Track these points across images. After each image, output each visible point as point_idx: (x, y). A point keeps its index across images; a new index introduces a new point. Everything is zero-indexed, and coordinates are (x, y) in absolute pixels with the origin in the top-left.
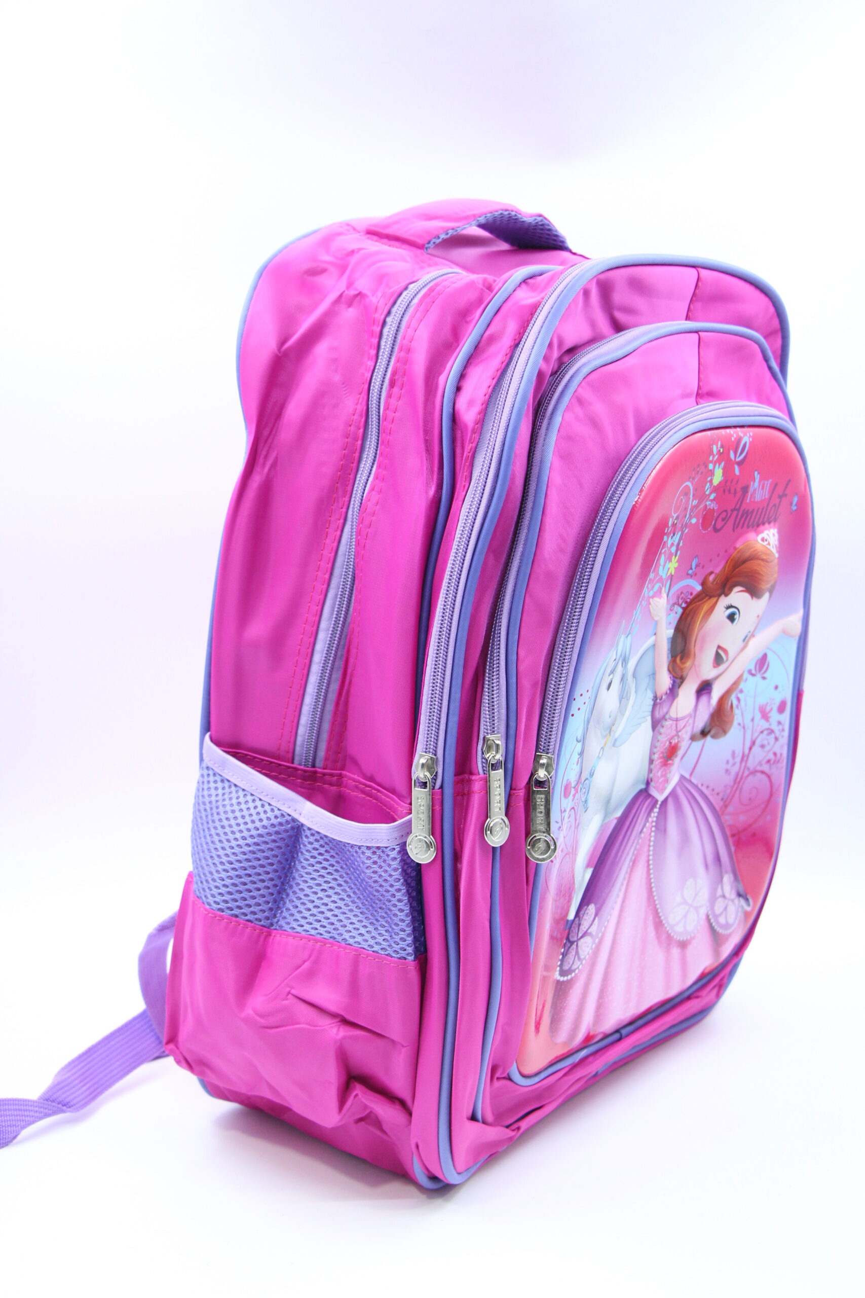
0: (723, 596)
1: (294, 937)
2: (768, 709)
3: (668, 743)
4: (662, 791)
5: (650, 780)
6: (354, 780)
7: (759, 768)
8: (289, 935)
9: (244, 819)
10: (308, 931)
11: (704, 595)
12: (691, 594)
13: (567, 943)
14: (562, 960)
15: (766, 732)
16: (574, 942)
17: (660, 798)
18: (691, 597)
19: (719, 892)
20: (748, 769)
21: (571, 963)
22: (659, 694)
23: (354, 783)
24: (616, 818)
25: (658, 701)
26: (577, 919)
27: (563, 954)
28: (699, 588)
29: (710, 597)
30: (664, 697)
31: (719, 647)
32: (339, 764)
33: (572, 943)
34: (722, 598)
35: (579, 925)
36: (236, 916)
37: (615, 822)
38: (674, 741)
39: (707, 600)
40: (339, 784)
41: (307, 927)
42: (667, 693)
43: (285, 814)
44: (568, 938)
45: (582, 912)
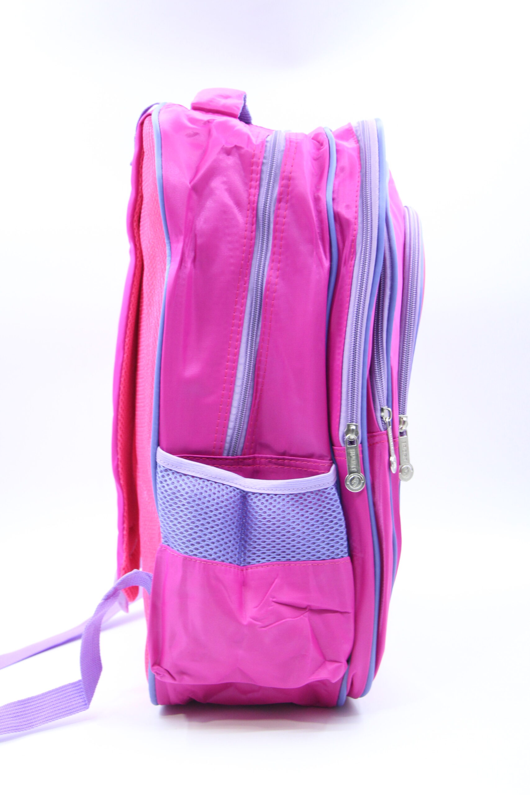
1: (262, 566)
6: (267, 458)
8: (257, 566)
9: (211, 497)
10: (270, 560)
23: (267, 460)
32: (252, 451)
36: (223, 561)
40: (254, 463)
41: (268, 558)
43: (235, 489)
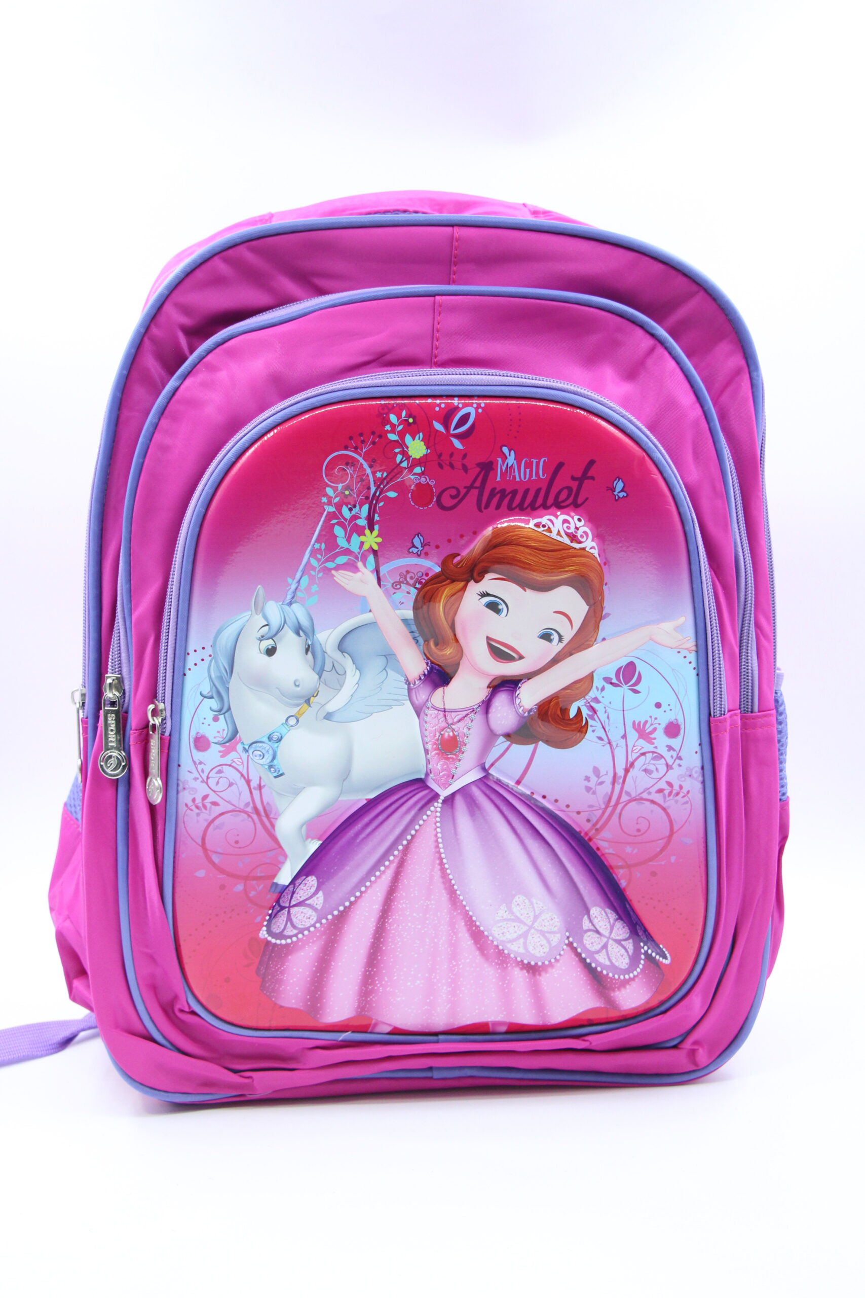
0: (472, 583)
2: (649, 729)
3: (438, 734)
4: (446, 785)
5: (429, 771)
7: (645, 796)
11: (443, 577)
12: (427, 575)
13: (277, 906)
14: (270, 921)
15: (649, 756)
16: (285, 908)
17: (444, 793)
18: (426, 578)
19: (586, 924)
20: (628, 794)
21: (282, 927)
22: (410, 679)
24: (366, 799)
25: (412, 685)
26: (292, 886)
27: (270, 915)
28: (438, 569)
29: (453, 581)
30: (417, 683)
31: (488, 638)
33: (282, 908)
34: (472, 584)
35: (293, 893)
37: (365, 802)
38: (448, 734)
39: (449, 584)
42: (420, 679)
44: (278, 901)
45: (299, 881)
